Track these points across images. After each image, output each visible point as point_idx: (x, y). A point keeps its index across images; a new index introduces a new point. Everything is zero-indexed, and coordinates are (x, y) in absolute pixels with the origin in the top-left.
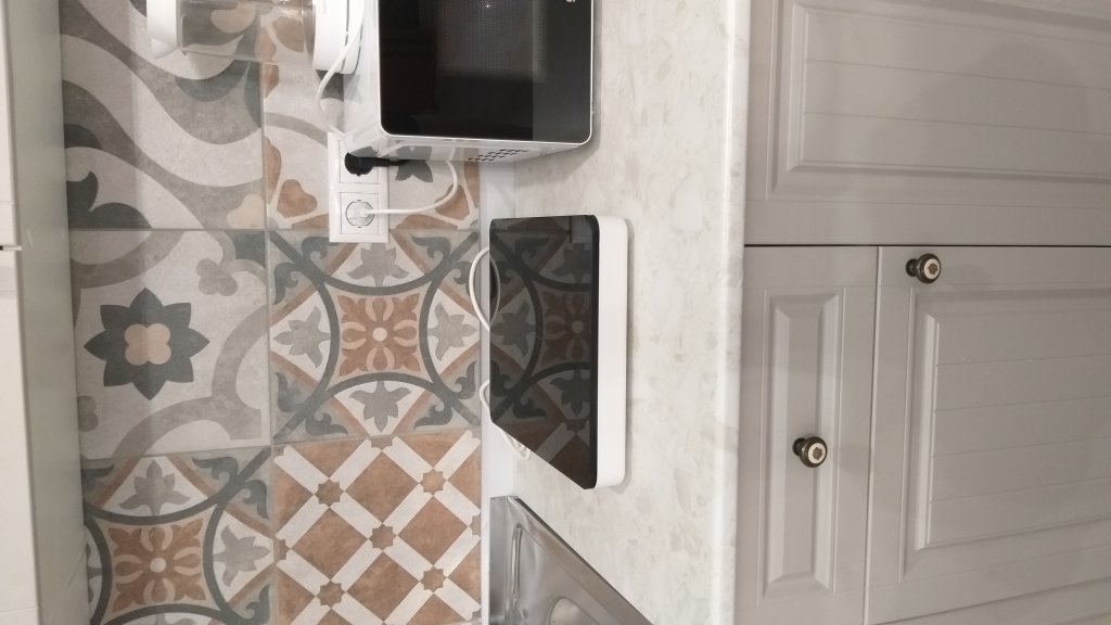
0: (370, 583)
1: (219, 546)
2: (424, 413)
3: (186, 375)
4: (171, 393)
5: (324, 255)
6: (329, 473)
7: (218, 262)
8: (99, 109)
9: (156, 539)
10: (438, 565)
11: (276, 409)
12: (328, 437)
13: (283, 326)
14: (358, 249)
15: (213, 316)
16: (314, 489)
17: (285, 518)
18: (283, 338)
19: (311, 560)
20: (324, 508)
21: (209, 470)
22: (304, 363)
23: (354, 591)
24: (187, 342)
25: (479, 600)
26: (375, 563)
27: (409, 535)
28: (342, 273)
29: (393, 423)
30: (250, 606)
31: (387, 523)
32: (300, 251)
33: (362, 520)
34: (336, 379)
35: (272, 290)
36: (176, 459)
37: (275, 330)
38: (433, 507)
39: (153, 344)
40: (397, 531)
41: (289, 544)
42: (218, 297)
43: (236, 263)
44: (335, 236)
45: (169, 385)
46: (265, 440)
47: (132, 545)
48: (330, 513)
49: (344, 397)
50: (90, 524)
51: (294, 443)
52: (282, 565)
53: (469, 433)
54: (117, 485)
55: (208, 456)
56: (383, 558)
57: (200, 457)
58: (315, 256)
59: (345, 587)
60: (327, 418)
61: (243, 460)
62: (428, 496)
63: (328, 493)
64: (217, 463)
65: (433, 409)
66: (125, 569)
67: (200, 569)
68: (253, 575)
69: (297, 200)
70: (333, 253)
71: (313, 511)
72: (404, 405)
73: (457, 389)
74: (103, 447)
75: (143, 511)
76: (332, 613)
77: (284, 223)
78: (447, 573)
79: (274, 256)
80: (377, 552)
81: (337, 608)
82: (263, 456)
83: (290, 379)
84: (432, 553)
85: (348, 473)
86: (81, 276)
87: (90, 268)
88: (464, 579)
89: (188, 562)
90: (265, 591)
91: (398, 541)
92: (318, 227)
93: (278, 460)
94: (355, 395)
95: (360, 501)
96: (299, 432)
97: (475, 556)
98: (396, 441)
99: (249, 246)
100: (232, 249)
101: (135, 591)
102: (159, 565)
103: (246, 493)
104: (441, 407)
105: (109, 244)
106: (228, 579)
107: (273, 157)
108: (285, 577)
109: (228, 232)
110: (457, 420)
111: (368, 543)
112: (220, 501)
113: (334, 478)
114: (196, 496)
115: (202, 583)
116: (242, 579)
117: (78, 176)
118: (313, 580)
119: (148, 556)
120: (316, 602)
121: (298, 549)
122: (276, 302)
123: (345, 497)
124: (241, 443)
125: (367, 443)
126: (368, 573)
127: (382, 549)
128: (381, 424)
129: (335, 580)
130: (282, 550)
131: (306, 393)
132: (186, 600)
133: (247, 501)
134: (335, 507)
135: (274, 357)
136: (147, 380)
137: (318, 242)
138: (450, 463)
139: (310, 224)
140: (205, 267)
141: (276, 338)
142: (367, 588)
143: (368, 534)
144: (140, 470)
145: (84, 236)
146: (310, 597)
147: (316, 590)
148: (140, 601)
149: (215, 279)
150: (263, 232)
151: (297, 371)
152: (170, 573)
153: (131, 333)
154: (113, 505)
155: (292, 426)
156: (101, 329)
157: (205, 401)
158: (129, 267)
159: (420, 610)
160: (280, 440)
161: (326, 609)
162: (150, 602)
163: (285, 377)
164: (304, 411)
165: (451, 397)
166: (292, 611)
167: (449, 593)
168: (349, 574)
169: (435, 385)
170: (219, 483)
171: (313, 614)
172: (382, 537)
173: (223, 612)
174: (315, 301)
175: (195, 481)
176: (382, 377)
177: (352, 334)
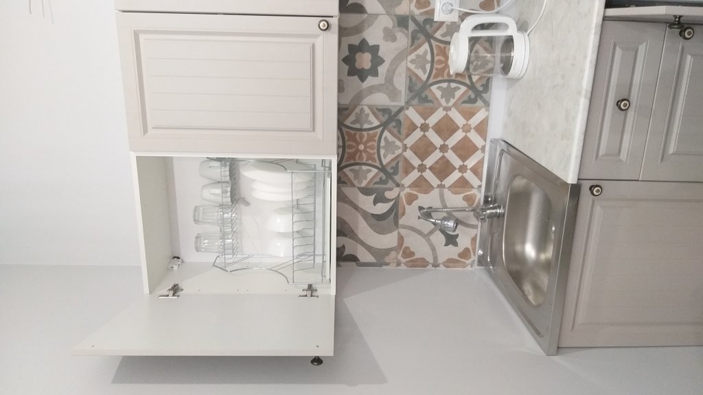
0: (437, 166)
1: (383, 143)
2: (465, 98)
3: (375, 74)
4: (370, 81)
5: (431, 26)
6: (425, 119)
7: (391, 28)
9: (361, 137)
10: (465, 163)
11: (407, 91)
12: (426, 104)
13: (413, 56)
14: (445, 25)
15: (388, 51)
16: (419, 125)
17: (408, 136)
18: (412, 61)
19: (415, 153)
20: (422, 133)
21: (381, 113)
22: (420, 72)
23: (431, 168)
24: (377, 61)
25: (481, 181)
26: (440, 159)
27: (455, 149)
28: (438, 35)
29: (452, 101)
30: (392, 168)
31: (446, 143)
32: (422, 24)
33: (437, 141)
34: (431, 81)
35: (410, 41)
36: (370, 107)
37: (410, 58)
38: (466, 139)
39: (365, 60)
40: (450, 146)
41: (408, 146)
42: (389, 43)
43: (397, 28)
44: (437, 17)
45: (370, 78)
46: (402, 103)
47: (353, 138)
48: (424, 136)
49: (434, 88)
50: (339, 128)
51: (413, 106)
52: (404, 153)
53: (484, 109)
54: (349, 115)
55: (381, 108)
56: (443, 157)
57: (379, 107)
58: (428, 27)
59: (428, 166)
60: (427, 97)
61: (394, 110)
62: (464, 134)
63: (424, 128)
64: (385, 111)
65: (470, 97)
66: (350, 147)
67: (375, 151)
68: (394, 156)
69: (423, 2)
70: (435, 26)
71: (418, 134)
72: (458, 94)
73: (481, 89)
74: (346, 101)
75: (357, 126)
76: (421, 175)
77: (417, 12)
78: (469, 167)
79: (412, 26)
80: (441, 154)
81: (424, 174)
82: (401, 109)
83: (414, 79)
84: (464, 158)
85: (433, 120)
86: (343, 32)
87: (346, 29)
88: (476, 171)
89: (372, 147)
90: (398, 163)
91: (450, 151)
92: (430, 14)
93: (406, 112)
94: (439, 88)
95: (436, 132)
96: (415, 102)
97: (481, 162)
98: (453, 109)
99: (402, 22)
100: (396, 23)
101: (352, 156)
102: (362, 147)
103: (394, 124)
104: (473, 96)
105: (353, 19)
106: (385, 156)
108: (405, 158)
109: (395, 15)
110: (479, 103)
111: (438, 150)
112: (384, 125)
113: (427, 122)
114: (376, 123)
115: (376, 156)
116: (390, 157)
118: (416, 162)
119: (358, 144)
120: (416, 170)
122: (411, 46)
123: (430, 130)
124: (393, 104)
125: (441, 109)
126: (437, 162)
127: (444, 153)
128: (448, 101)
129: (424, 163)
130: (405, 148)
131: (419, 86)
132: (370, 162)
133: (394, 127)
134: (427, 134)
135: (408, 69)
136: (362, 75)
137: (430, 21)
138: (475, 120)
139: (426, 13)
140: (386, 30)
141: (410, 62)
142: (436, 168)
143: (438, 146)
144: (357, 110)
145: (346, 16)
146: (414, 168)
147: (416, 166)
148: (354, 160)
149: (389, 36)
150: (408, 16)
151: (417, 76)
152: (365, 150)
153: (358, 55)
154: (348, 122)
155: (413, 98)
156: (348, 54)
157: (382, 85)
158: (358, 29)
159: (456, 181)
160: (408, 103)
161: (420, 173)
162: (358, 161)
163: (412, 78)
164: (419, 93)
165: (478, 93)
166: (407, 172)
167: (469, 175)
168: (429, 162)
169: (472, 87)
170: (384, 119)
171: (414, 175)
172: (444, 148)
173: (382, 169)
174: (426, 46)
175: (376, 116)
176: (449, 81)
177: (440, 62)
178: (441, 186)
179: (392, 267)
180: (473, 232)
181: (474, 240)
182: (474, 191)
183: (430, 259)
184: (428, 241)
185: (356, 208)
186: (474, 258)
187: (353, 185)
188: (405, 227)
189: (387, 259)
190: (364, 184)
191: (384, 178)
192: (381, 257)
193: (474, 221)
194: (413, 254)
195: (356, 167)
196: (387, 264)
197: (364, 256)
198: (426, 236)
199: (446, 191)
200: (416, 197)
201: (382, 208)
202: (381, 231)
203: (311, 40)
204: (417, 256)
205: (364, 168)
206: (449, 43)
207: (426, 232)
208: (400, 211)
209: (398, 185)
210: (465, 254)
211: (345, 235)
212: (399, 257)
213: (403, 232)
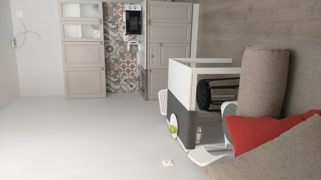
1: (115, 66)
2: (132, 56)
3: (113, 52)
4: (111, 53)
8: (106, 30)
10: (133, 70)
11: (119, 55)
12: (124, 58)
13: (120, 48)
14: (126, 42)
15: (115, 47)
16: (122, 62)
17: (120, 64)
18: (120, 49)
22: (122, 51)
24: (113, 49)
25: (137, 73)
27: (130, 67)
28: (125, 44)
29: (129, 57)
30: (117, 71)
32: (121, 42)
33: (127, 65)
34: (124, 53)
35: (119, 45)
36: (112, 58)
37: (119, 48)
39: (110, 49)
44: (124, 41)
47: (109, 65)
48: (124, 64)
50: (105, 63)
53: (136, 58)
54: (107, 60)
56: (128, 68)
61: (117, 59)
62: (132, 63)
63: (124, 62)
64: (115, 59)
66: (108, 67)
69: (121, 38)
71: (122, 64)
74: (107, 57)
75: (109, 62)
76: (124, 72)
77: (120, 39)
79: (119, 42)
82: (118, 59)
84: (132, 68)
85: (125, 61)
86: (105, 43)
89: (113, 67)
90: (119, 70)
93: (120, 59)
94: (126, 54)
96: (121, 57)
97: (136, 69)
99: (117, 41)
101: (109, 69)
102: (111, 67)
105: (107, 41)
107: (119, 34)
110: (134, 57)
112: (115, 62)
114: (113, 62)
115: (114, 69)
116: (117, 69)
117: (105, 36)
118: (122, 70)
119: (110, 66)
121: (121, 67)
128: (128, 57)
133: (117, 62)
135: (119, 51)
136: (110, 52)
137: (123, 41)
138: (134, 61)
140: (114, 43)
142: (127, 71)
144: (109, 59)
145: (106, 40)
149: (115, 44)
154: (107, 62)
156: (106, 48)
157: (114, 54)
158: (108, 43)
159: (131, 73)
160: (120, 57)
163: (120, 52)
164: (122, 55)
165: (134, 55)
166: (121, 72)
167: (134, 72)
168: (125, 69)
169: (133, 54)
170: (115, 61)
171: (122, 72)
172: (128, 67)
173: (115, 71)
174: (122, 46)
175: (113, 60)
176: (128, 53)
177: (126, 49)
178: (128, 75)
179: (119, 93)
180: (136, 84)
181: (136, 86)
182: (135, 75)
183: (127, 91)
184: (127, 87)
185: (110, 80)
186: (137, 90)
187: (109, 75)
188: (121, 84)
189: (118, 91)
190: (112, 75)
191: (116, 73)
192: (116, 91)
193: (136, 82)
194: (123, 90)
195: (109, 71)
196: (118, 92)
197: (113, 91)
198: (126, 86)
199: (129, 76)
200: (123, 77)
201: (116, 80)
202: (116, 85)
203: (99, 46)
204: (124, 90)
205: (111, 71)
206: (126, 45)
207: (126, 85)
208: (120, 80)
209: (119, 75)
210: (135, 89)
211: (108, 86)
212: (120, 90)
213: (121, 85)
